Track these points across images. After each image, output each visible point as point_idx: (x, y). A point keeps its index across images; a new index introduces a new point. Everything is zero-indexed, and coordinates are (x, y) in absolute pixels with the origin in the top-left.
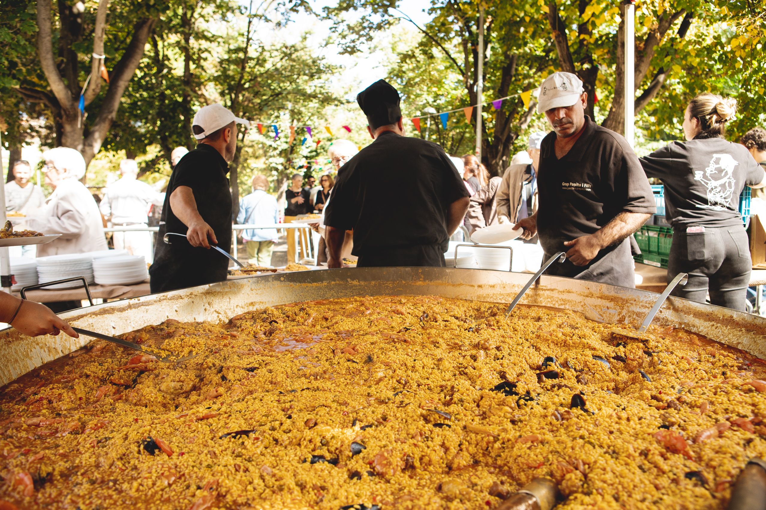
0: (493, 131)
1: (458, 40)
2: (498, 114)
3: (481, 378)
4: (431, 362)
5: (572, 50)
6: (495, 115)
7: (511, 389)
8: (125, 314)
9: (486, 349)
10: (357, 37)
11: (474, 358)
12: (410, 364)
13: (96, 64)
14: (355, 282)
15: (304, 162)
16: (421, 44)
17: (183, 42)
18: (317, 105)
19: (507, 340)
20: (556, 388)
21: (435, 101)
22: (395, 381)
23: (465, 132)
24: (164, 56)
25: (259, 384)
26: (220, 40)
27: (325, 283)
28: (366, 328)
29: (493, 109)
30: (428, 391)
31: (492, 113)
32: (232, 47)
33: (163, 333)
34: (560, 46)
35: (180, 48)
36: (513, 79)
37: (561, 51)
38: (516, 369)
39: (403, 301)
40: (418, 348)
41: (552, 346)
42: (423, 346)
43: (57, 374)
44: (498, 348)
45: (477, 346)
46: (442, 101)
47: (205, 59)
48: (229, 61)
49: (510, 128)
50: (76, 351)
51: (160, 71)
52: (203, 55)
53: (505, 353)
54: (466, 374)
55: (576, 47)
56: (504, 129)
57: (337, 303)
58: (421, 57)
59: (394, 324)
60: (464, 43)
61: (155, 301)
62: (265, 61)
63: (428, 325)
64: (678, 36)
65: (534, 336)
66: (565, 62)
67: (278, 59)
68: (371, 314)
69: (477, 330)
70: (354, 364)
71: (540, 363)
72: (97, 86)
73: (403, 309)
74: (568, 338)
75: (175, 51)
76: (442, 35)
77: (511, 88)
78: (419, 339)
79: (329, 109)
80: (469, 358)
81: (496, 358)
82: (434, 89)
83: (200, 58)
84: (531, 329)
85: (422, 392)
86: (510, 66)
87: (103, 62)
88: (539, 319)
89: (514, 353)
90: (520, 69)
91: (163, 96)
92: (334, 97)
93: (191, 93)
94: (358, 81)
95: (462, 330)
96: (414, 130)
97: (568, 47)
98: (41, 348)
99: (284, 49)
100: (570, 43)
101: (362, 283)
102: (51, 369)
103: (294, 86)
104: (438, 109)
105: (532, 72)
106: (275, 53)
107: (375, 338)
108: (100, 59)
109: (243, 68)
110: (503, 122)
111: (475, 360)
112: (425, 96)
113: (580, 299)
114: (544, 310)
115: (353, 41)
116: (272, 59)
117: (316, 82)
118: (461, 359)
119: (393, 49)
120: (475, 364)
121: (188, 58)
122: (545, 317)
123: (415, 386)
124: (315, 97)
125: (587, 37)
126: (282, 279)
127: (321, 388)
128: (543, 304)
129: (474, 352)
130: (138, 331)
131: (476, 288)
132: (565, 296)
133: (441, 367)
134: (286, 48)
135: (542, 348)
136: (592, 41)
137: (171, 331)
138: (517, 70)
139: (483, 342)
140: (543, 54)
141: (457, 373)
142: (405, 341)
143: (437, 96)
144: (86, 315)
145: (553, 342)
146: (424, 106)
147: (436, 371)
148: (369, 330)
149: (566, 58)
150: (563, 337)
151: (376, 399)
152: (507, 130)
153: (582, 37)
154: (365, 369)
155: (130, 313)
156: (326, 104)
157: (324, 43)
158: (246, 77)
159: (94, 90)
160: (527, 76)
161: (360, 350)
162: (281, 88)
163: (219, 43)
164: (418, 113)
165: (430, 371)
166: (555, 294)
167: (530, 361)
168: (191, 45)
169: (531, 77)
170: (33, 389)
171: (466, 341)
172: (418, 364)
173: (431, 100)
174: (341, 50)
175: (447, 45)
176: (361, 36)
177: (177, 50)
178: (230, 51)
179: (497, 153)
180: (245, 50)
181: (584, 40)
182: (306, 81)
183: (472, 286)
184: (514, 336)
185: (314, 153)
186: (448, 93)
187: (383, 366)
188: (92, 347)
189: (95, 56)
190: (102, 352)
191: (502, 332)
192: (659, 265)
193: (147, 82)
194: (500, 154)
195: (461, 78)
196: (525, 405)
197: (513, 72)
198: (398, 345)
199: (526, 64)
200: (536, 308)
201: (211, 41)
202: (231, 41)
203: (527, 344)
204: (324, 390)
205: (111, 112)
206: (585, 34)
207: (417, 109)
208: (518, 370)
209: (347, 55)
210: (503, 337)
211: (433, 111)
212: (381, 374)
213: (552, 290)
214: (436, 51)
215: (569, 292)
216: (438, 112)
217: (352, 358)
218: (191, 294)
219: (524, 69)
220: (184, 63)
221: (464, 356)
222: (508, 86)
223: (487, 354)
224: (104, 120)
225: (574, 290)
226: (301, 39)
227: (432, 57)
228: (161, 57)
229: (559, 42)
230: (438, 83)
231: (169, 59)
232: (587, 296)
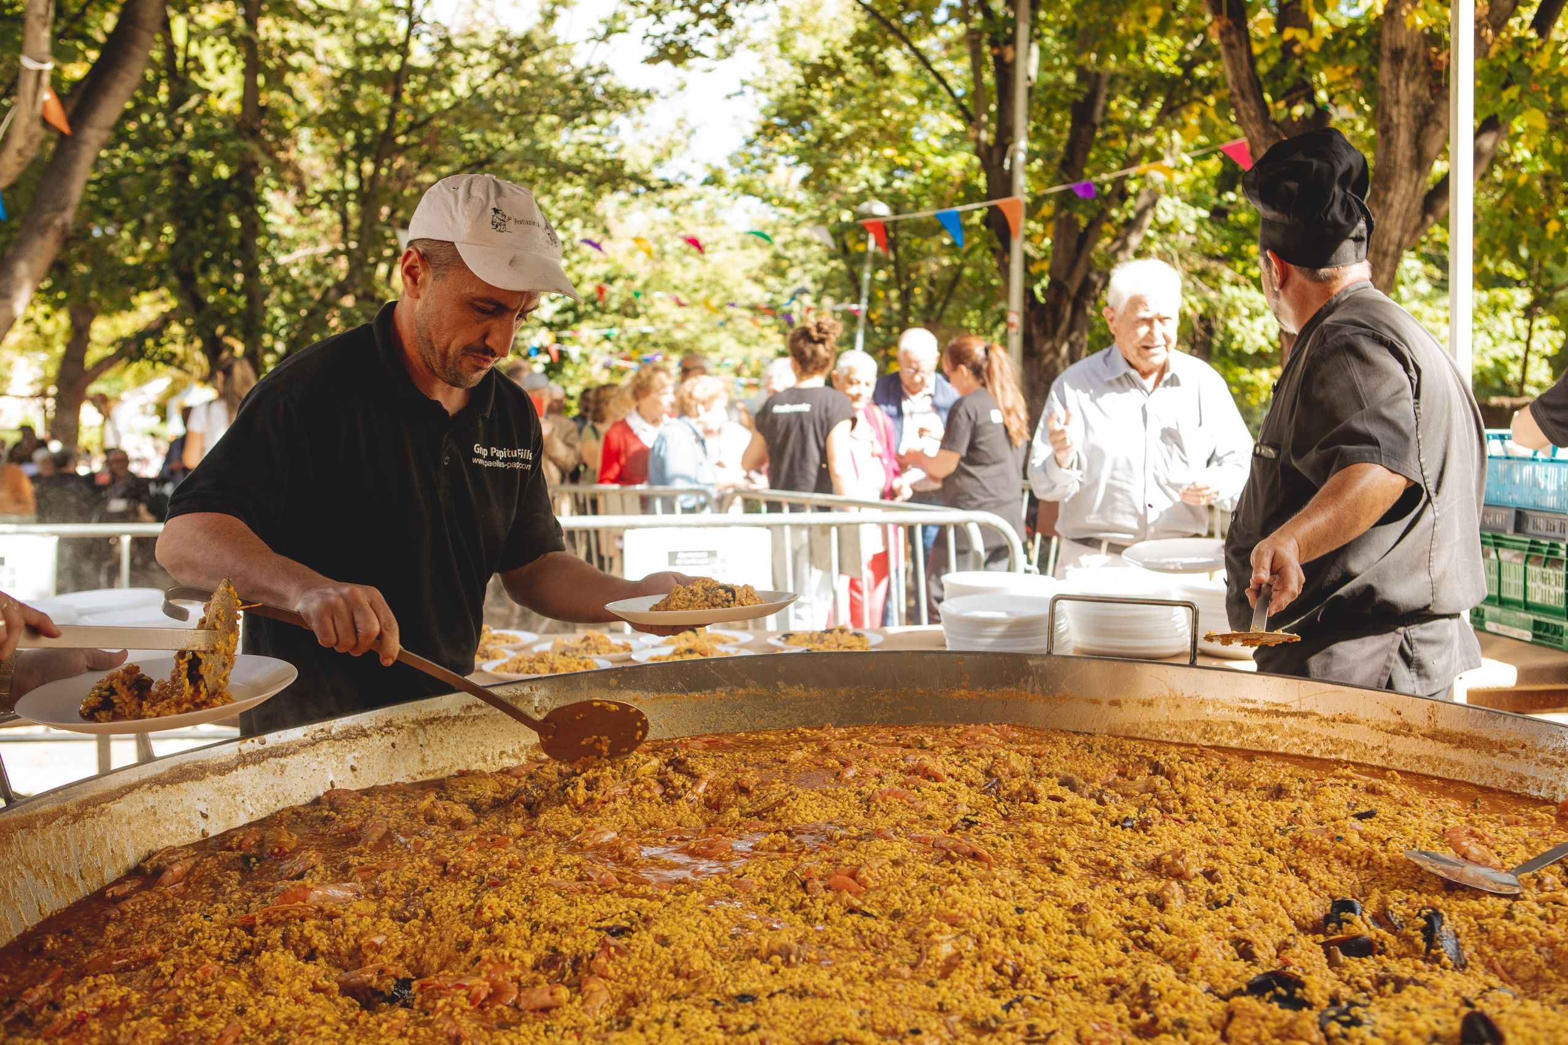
0: (1046, 266)
1: (957, 29)
2: (1060, 223)
3: (1200, 960)
4: (1060, 913)
5: (1262, 68)
6: (1051, 227)
7: (1292, 993)
8: (230, 779)
9: (1180, 876)
10: (693, 17)
11: (1159, 902)
12: (1011, 920)
13: (28, 85)
14: (797, 691)
15: (544, 338)
16: (859, 38)
17: (240, 24)
18: (580, 191)
19: (1223, 851)
20: (1390, 987)
21: (888, 185)
22: (989, 967)
23: (962, 267)
24: (187, 60)
25: (646, 977)
26: (337, 20)
27: (721, 693)
28: (859, 818)
29: (1047, 210)
30: (1078, 995)
31: (1045, 221)
32: (365, 39)
33: (332, 829)
34: (1231, 56)
35: (233, 42)
36: (1099, 134)
37: (1234, 69)
38: (1271, 932)
39: (929, 741)
40: (1011, 874)
41: (1336, 866)
42: (1026, 872)
43: (88, 945)
44: (1210, 875)
45: (1155, 867)
46: (904, 184)
47: (298, 70)
48: (357, 76)
49: (1089, 260)
50: (118, 882)
51: (178, 99)
52: (294, 60)
53: (1229, 886)
54: (1150, 945)
55: (1272, 60)
56: (1073, 264)
57: (758, 745)
58: (855, 70)
59: (931, 808)
60: (972, 40)
61: (303, 746)
62: (450, 75)
63: (1016, 811)
64: (1532, 34)
65: (1287, 840)
66: (1243, 95)
67: (485, 72)
68: (861, 778)
69: (1144, 825)
70: (870, 922)
71: (1319, 915)
72: (30, 140)
73: (936, 765)
74: (1377, 847)
75: (219, 48)
76: (909, 18)
77: (1092, 155)
78: (1007, 850)
79: (609, 203)
80: (1144, 901)
81: (1215, 904)
82: (889, 152)
83: (285, 67)
84: (1272, 821)
85: (1066, 998)
86: (1091, 100)
87: (46, 79)
88: (1279, 792)
89: (1250, 887)
90: (1113, 105)
91: (183, 165)
92: (628, 170)
93: (261, 158)
94: (687, 128)
95: (1106, 824)
96: (832, 257)
97: (1252, 61)
98: (37, 875)
99: (503, 48)
100: (1257, 49)
101: (814, 692)
102: (69, 933)
103: (526, 142)
104: (897, 202)
105: (1148, 118)
106: (476, 56)
107: (898, 849)
108: (40, 73)
109: (397, 95)
110: (1073, 243)
111: (1162, 908)
112: (864, 171)
113: (1377, 739)
114: (1291, 769)
115: (682, 29)
116: (468, 71)
117: (584, 134)
118: (1126, 903)
119: (784, 46)
120: (1167, 919)
121: (252, 67)
122: (1296, 787)
123: (1041, 982)
124: (580, 171)
125: (1301, 35)
126: (613, 682)
127: (812, 989)
128: (1281, 750)
129: (1153, 885)
130: (261, 823)
131: (1105, 705)
132: (1339, 732)
133: (1089, 929)
134: (510, 43)
135: (1313, 874)
136: (1315, 45)
137: (354, 824)
138: (1106, 110)
139: (1169, 858)
140: (1178, 71)
141: (1130, 943)
142: (975, 856)
143: (892, 170)
144: (137, 786)
145: (1338, 857)
146: (861, 197)
147: (1078, 938)
148: (870, 825)
149: (1247, 88)
150: (1364, 845)
151: (964, 1019)
152: (1082, 264)
153: (1289, 33)
154: (900, 933)
155: (244, 776)
156: (606, 188)
157: (602, 30)
158: (404, 117)
159: (20, 152)
160: (1133, 128)
161: (872, 883)
162: (489, 144)
163: (333, 28)
164: (846, 216)
165: (1065, 939)
166: (1311, 726)
167: (1293, 909)
168: (263, 35)
169: (1146, 132)
170: (41, 990)
171: (1124, 854)
172: (1033, 921)
173: (879, 181)
174: (650, 51)
175: (926, 44)
176: (702, 16)
177: (224, 44)
178: (359, 51)
179: (1056, 324)
180: (403, 50)
181: (1294, 41)
182: (553, 128)
183: (1095, 702)
184: (1231, 838)
185: (570, 316)
186: (925, 165)
187: (947, 928)
188: (159, 872)
189: (27, 63)
190: (187, 885)
191: (1200, 829)
192: (1528, 636)
193: (143, 128)
194: (1063, 327)
195: (959, 126)
196: (1345, 1036)
197: (1098, 118)
198: (963, 867)
199: (1134, 95)
200: (1267, 762)
201: (315, 25)
202: (361, 24)
203: (1274, 863)
204: (824, 996)
205: (63, 209)
206: (1296, 26)
207: (843, 205)
208: (1275, 935)
209: (666, 64)
210: (1207, 841)
211: (881, 209)
212: (946, 950)
213: (1304, 715)
214: (896, 58)
215: (1347, 721)
216: (896, 212)
217: (857, 902)
218: (389, 724)
219: (1123, 106)
220: (241, 78)
221: (1132, 897)
222: (1086, 150)
223: (1185, 888)
224: (43, 229)
225: (1361, 716)
226: (539, 19)
227: (885, 72)
228: (179, 63)
229: (1230, 47)
230: (900, 138)
231: (201, 69)
232: (1395, 733)
